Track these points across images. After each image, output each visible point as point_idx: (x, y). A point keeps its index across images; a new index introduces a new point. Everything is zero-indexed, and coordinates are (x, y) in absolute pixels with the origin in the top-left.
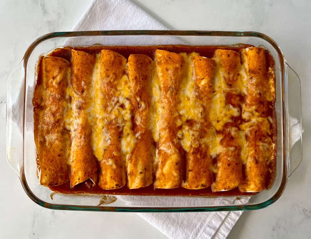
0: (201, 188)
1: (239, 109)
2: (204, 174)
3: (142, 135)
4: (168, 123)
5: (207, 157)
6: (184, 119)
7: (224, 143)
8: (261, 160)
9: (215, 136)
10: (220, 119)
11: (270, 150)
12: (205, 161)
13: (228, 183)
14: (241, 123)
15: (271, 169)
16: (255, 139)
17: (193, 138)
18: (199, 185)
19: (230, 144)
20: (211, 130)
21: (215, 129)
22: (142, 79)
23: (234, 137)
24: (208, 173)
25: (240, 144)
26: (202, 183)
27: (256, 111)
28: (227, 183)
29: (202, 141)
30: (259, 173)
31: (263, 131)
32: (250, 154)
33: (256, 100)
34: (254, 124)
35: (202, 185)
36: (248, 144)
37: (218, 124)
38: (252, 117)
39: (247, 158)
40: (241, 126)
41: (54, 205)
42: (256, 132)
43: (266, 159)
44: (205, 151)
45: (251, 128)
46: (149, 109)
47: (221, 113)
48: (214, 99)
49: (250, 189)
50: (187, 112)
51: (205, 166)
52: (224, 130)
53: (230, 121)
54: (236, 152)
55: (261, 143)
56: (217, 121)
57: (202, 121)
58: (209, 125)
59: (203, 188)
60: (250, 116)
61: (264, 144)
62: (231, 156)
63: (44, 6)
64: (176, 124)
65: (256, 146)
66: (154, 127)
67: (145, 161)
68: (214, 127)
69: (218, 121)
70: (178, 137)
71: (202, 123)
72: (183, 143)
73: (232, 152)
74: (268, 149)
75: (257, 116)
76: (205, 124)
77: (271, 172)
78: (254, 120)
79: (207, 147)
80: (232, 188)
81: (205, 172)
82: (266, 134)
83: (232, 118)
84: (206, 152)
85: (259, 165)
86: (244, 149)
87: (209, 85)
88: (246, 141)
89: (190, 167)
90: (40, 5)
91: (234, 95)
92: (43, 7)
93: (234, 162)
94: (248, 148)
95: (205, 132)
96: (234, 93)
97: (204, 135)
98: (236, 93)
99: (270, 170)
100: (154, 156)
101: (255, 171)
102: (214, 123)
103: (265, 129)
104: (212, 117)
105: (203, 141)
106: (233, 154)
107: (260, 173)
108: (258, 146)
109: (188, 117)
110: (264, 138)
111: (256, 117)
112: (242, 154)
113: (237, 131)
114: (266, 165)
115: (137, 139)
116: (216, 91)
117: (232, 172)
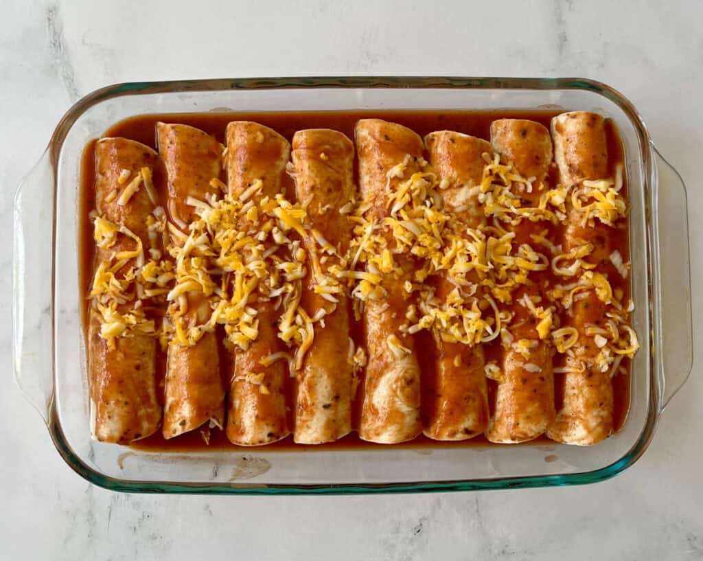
0: (463, 439)
2: (471, 404)
13: (521, 425)
14: (551, 287)
18: (458, 431)
22: (329, 189)
24: (479, 401)
26: (466, 426)
28: (518, 424)
30: (595, 400)
33: (587, 233)
34: (585, 287)
35: (466, 429)
41: (126, 483)
42: (586, 307)
49: (574, 437)
51: (473, 386)
59: (467, 437)
63: (73, 81)
75: (591, 270)
81: (473, 399)
87: (476, 201)
90: (61, 78)
92: (70, 83)
101: (586, 395)
107: (598, 399)
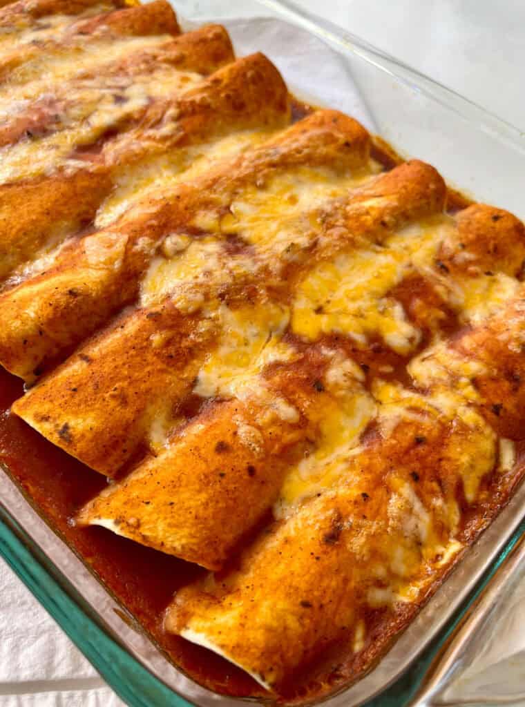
0: (49, 438)
1: (418, 336)
2: (113, 403)
3: (82, 172)
4: (178, 197)
5: (181, 369)
6: (229, 226)
7: (277, 379)
8: (357, 543)
9: (268, 340)
10: (331, 309)
11: (420, 557)
12: (162, 371)
13: (149, 508)
14: (388, 378)
15: (371, 637)
16: (398, 459)
17: (202, 279)
18: (55, 419)
19: (293, 393)
20: (273, 310)
21: (291, 319)
22: (228, 97)
23: (328, 389)
24: (128, 413)
25: (325, 428)
26: (72, 423)
27: (475, 382)
28: (148, 503)
29: (217, 309)
30: (303, 586)
31: (449, 459)
32: (331, 493)
33: (500, 352)
34: (436, 413)
35: (66, 427)
36: (357, 451)
37: (313, 315)
38: (442, 389)
39: (306, 500)
40: (380, 384)
42: (419, 441)
43: (380, 571)
44: (196, 345)
45: (411, 416)
46: (170, 147)
47: (353, 299)
48: (365, 256)
49: (208, 624)
50: (256, 219)
51: (143, 386)
52: (313, 344)
53: (360, 339)
54: (289, 437)
55: (406, 490)
56: (315, 307)
57: (276, 266)
58: (282, 295)
59: (54, 439)
60: (440, 380)
61: (417, 506)
62: (260, 428)
64: (193, 215)
65: (379, 485)
66: (132, 188)
67: (11, 228)
68: (292, 313)
69: (319, 311)
70: (163, 243)
71: (266, 270)
72: (160, 270)
73: (275, 421)
74: (418, 544)
75: (465, 398)
76: (275, 281)
77: (358, 647)
78: (444, 402)
79: (213, 342)
80: (144, 537)
81: (123, 400)
82: (451, 480)
83: (375, 338)
84: (196, 352)
85: (332, 558)
86: (327, 460)
87: (381, 215)
88: (356, 440)
89: (96, 349)
91: (436, 296)
93: (252, 456)
94: (342, 466)
95: (252, 298)
96: (439, 289)
97: (240, 300)
98: (445, 297)
99: (359, 634)
100: (48, 247)
101: (296, 567)
102: (302, 304)
103: (465, 459)
104: (313, 284)
105: (220, 311)
106: (274, 430)
107: (310, 591)
108: (389, 491)
109: (244, 229)
110: (435, 485)
111: (457, 397)
112: (305, 468)
113: (354, 380)
114: (360, 594)
115: (61, 170)
116: (388, 247)
117: (206, 481)
